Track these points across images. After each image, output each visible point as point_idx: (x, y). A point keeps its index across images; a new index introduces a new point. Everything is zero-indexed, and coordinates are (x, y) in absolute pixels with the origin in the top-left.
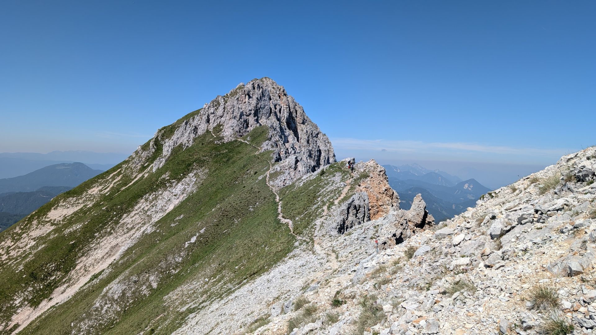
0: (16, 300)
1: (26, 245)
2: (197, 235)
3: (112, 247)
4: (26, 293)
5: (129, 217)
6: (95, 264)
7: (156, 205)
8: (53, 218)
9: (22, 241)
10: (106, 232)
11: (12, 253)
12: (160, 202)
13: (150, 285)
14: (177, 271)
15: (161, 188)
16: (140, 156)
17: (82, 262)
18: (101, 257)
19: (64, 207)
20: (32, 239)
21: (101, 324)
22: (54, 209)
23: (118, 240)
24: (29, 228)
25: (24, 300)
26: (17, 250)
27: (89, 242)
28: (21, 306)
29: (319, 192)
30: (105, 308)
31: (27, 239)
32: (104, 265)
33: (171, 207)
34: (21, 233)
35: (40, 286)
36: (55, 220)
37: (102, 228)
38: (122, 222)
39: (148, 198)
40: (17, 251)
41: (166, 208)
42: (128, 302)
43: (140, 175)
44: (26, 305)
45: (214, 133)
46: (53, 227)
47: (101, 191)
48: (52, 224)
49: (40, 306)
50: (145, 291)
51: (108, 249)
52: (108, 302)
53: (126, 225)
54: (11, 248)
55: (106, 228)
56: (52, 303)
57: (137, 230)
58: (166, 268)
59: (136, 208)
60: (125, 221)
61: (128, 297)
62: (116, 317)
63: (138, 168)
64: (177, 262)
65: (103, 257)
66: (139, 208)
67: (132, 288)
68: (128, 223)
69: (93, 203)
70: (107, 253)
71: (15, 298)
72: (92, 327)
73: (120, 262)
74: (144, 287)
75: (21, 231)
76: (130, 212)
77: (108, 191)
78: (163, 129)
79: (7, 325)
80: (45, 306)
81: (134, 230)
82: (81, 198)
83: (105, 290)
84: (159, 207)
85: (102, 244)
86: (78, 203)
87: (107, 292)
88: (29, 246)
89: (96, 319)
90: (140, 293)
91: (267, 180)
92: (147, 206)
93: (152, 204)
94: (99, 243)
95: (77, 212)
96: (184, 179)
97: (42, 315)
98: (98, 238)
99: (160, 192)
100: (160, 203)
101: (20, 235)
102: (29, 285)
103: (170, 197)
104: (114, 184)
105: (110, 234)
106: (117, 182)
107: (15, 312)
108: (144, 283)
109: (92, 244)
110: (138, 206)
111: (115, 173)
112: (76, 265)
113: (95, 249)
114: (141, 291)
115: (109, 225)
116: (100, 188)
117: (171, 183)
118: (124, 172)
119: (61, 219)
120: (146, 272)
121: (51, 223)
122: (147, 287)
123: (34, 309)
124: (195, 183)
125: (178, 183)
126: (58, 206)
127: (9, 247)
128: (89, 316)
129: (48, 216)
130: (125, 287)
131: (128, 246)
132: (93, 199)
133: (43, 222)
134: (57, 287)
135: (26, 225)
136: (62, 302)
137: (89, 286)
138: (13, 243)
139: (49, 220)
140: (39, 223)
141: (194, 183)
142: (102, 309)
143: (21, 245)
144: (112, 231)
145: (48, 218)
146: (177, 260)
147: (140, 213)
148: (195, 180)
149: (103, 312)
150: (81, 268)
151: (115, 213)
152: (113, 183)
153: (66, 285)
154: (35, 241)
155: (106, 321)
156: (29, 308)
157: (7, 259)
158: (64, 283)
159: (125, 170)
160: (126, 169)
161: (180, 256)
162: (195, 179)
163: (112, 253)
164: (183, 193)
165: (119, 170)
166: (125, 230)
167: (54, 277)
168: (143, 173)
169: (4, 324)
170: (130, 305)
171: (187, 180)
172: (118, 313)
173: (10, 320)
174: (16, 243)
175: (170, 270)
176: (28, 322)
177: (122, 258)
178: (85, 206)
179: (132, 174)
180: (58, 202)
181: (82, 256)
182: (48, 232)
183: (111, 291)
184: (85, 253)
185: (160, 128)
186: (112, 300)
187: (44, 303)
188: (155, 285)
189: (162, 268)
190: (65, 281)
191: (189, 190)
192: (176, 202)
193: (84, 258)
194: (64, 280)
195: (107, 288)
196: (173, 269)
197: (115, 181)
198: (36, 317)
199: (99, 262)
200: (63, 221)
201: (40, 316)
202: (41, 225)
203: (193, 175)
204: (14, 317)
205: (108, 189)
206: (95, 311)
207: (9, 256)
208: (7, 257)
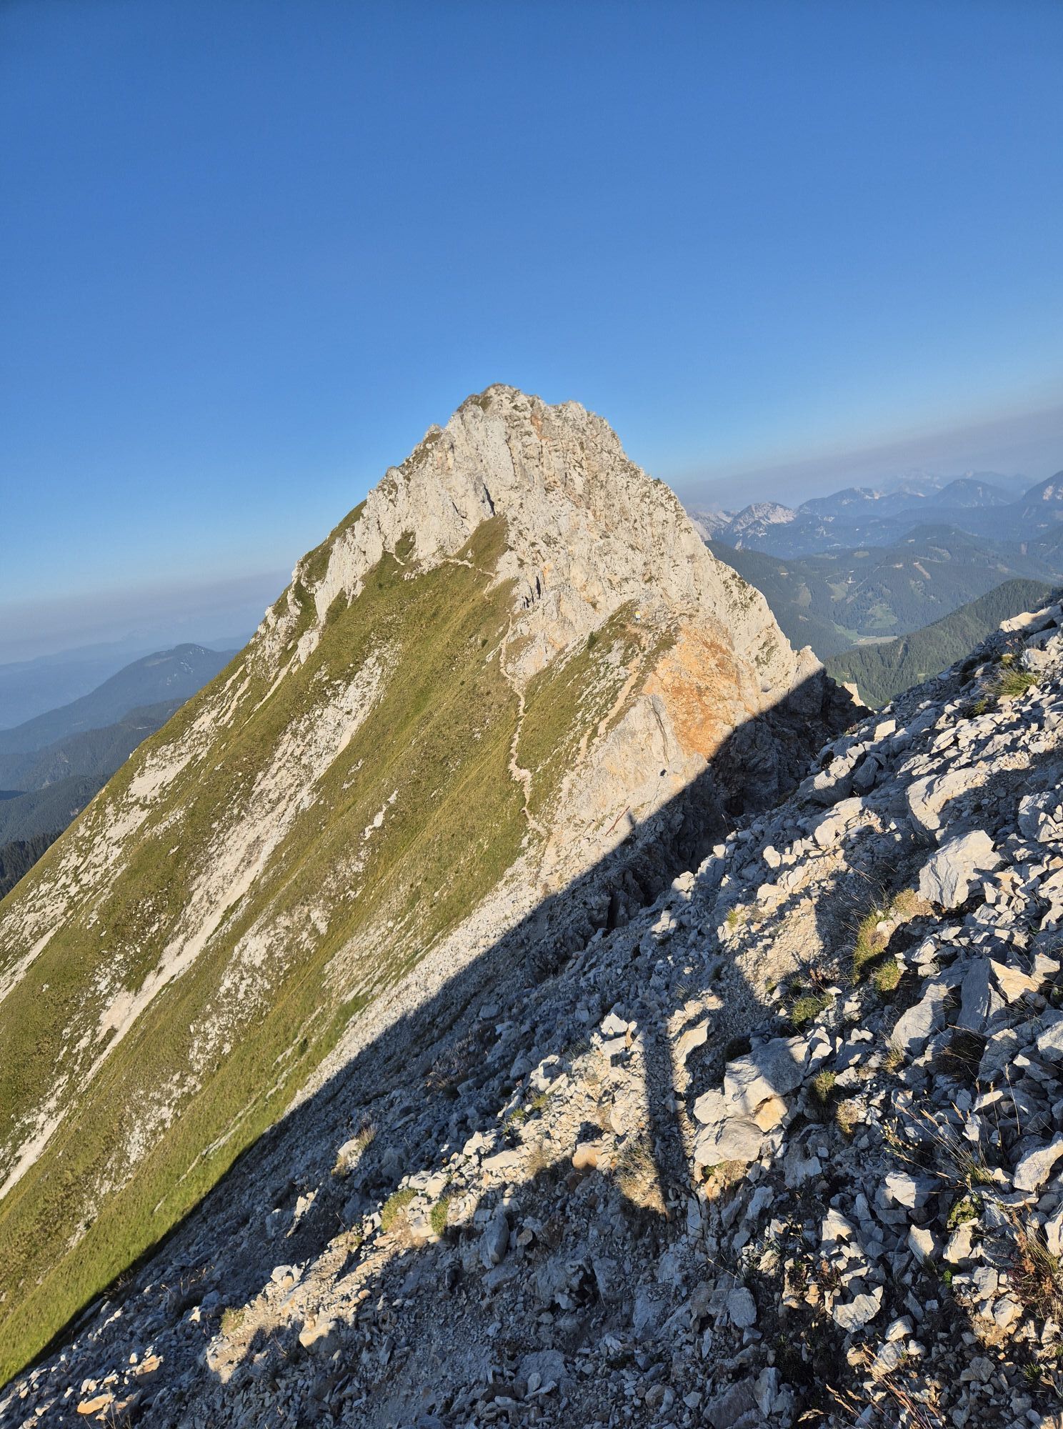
0: (99, 983)
1: (107, 858)
2: (385, 809)
3: (249, 846)
4: (114, 967)
5: (268, 776)
6: (226, 886)
7: (315, 741)
8: (141, 794)
9: (96, 851)
10: (231, 818)
11: (85, 878)
12: (321, 732)
13: (315, 930)
14: (358, 893)
15: (316, 703)
16: (274, 629)
17: (202, 886)
18: (233, 870)
19: (157, 768)
20: (114, 845)
21: (240, 1021)
22: (139, 775)
23: (256, 829)
24: (103, 824)
25: (114, 980)
26: (92, 871)
27: (205, 844)
28: (110, 994)
29: (581, 695)
30: (243, 988)
31: (104, 846)
32: (241, 887)
33: (344, 742)
34: (90, 836)
35: (135, 949)
36: (145, 798)
37: (223, 809)
38: (257, 790)
39: (296, 730)
40: (92, 873)
41: (336, 743)
42: (281, 968)
43: (284, 672)
44: (120, 990)
45: (399, 556)
46: (145, 814)
47: (216, 720)
48: (143, 807)
49: (145, 986)
50: (308, 944)
51: (243, 851)
52: (245, 975)
53: (267, 796)
54: (81, 870)
55: (230, 809)
56: (164, 978)
57: (290, 800)
58: (338, 888)
59: (278, 754)
60: (261, 787)
61: (279, 959)
62: (265, 1003)
63: (277, 657)
64: (355, 874)
65: (237, 870)
66: (284, 754)
67: (282, 939)
68: (270, 790)
69: (208, 749)
70: (243, 860)
71: (97, 979)
72: (227, 1028)
73: (262, 882)
74: (305, 935)
75: (89, 832)
76: (268, 765)
77: (231, 718)
78: (306, 560)
79: (94, 1035)
80: (153, 984)
81: (284, 802)
82: (184, 743)
83: (236, 950)
84: (323, 744)
85: (229, 843)
86: (179, 755)
87: (240, 955)
88: (110, 861)
89: (230, 1012)
90: (298, 948)
91: (502, 660)
92: (298, 746)
93: (306, 740)
94: (223, 842)
95: (181, 773)
96: (358, 674)
97: (150, 1004)
98: (220, 832)
99: (318, 712)
100: (322, 734)
101: (90, 840)
102: (116, 949)
103: (338, 718)
104: (238, 701)
105: (240, 819)
106: (243, 695)
107: (104, 1007)
108: (303, 928)
109: (211, 846)
110: (281, 749)
111: (234, 677)
112: (191, 894)
113: (219, 856)
114: (300, 943)
115: (235, 801)
116: (214, 713)
117: (336, 688)
118: (252, 671)
119: (156, 793)
120: (302, 904)
121: (141, 805)
122: (310, 935)
123: (136, 995)
124: (382, 678)
125: (349, 684)
126: (144, 768)
127: (77, 868)
128: (217, 1006)
129: (131, 792)
130: (270, 940)
131: (274, 843)
132: (206, 742)
133: (124, 806)
134: (167, 944)
135: (96, 818)
136: (182, 973)
137: (217, 939)
138: (81, 860)
139: (133, 799)
140: (118, 810)
141: (378, 678)
142: (237, 991)
143: (97, 861)
144: (243, 813)
145: (132, 796)
146: (355, 869)
147: (288, 765)
148: (379, 671)
149: (241, 996)
150: (201, 899)
151: (240, 774)
152: (236, 698)
153: (182, 937)
154: (119, 847)
155: (248, 1013)
156: (127, 994)
157: (78, 893)
158: (177, 934)
159: (252, 666)
160: (254, 662)
161: (359, 859)
162: (380, 669)
163: (253, 859)
164: (362, 706)
165: (241, 669)
166: (268, 806)
167: (157, 925)
168: (289, 666)
169: (89, 1032)
170: (285, 976)
171: (364, 674)
172: (266, 994)
173: (99, 1023)
174: (86, 858)
175: (345, 892)
176: (130, 1022)
177: (266, 871)
178: (195, 757)
179: (268, 672)
180: (144, 760)
181: (198, 875)
182: (138, 824)
183: (246, 954)
184: (202, 867)
185: (301, 559)
186: (253, 969)
187: (150, 978)
188: (323, 928)
189: (330, 890)
190: (179, 929)
191: (372, 695)
192: (352, 727)
193: (202, 878)
194: (176, 929)
195: (240, 945)
196: (351, 888)
197: (239, 694)
198: (141, 1010)
199: (232, 882)
200: (160, 796)
201: (147, 1009)
202: (124, 812)
203: (374, 660)
204: (104, 1017)
205: (230, 714)
206: (226, 996)
207: (81, 886)
208: (77, 889)
